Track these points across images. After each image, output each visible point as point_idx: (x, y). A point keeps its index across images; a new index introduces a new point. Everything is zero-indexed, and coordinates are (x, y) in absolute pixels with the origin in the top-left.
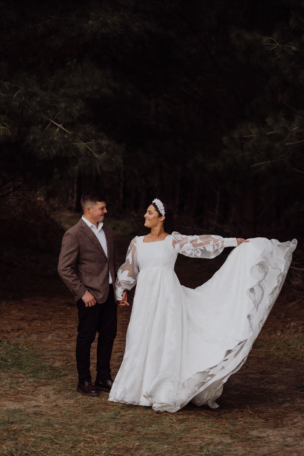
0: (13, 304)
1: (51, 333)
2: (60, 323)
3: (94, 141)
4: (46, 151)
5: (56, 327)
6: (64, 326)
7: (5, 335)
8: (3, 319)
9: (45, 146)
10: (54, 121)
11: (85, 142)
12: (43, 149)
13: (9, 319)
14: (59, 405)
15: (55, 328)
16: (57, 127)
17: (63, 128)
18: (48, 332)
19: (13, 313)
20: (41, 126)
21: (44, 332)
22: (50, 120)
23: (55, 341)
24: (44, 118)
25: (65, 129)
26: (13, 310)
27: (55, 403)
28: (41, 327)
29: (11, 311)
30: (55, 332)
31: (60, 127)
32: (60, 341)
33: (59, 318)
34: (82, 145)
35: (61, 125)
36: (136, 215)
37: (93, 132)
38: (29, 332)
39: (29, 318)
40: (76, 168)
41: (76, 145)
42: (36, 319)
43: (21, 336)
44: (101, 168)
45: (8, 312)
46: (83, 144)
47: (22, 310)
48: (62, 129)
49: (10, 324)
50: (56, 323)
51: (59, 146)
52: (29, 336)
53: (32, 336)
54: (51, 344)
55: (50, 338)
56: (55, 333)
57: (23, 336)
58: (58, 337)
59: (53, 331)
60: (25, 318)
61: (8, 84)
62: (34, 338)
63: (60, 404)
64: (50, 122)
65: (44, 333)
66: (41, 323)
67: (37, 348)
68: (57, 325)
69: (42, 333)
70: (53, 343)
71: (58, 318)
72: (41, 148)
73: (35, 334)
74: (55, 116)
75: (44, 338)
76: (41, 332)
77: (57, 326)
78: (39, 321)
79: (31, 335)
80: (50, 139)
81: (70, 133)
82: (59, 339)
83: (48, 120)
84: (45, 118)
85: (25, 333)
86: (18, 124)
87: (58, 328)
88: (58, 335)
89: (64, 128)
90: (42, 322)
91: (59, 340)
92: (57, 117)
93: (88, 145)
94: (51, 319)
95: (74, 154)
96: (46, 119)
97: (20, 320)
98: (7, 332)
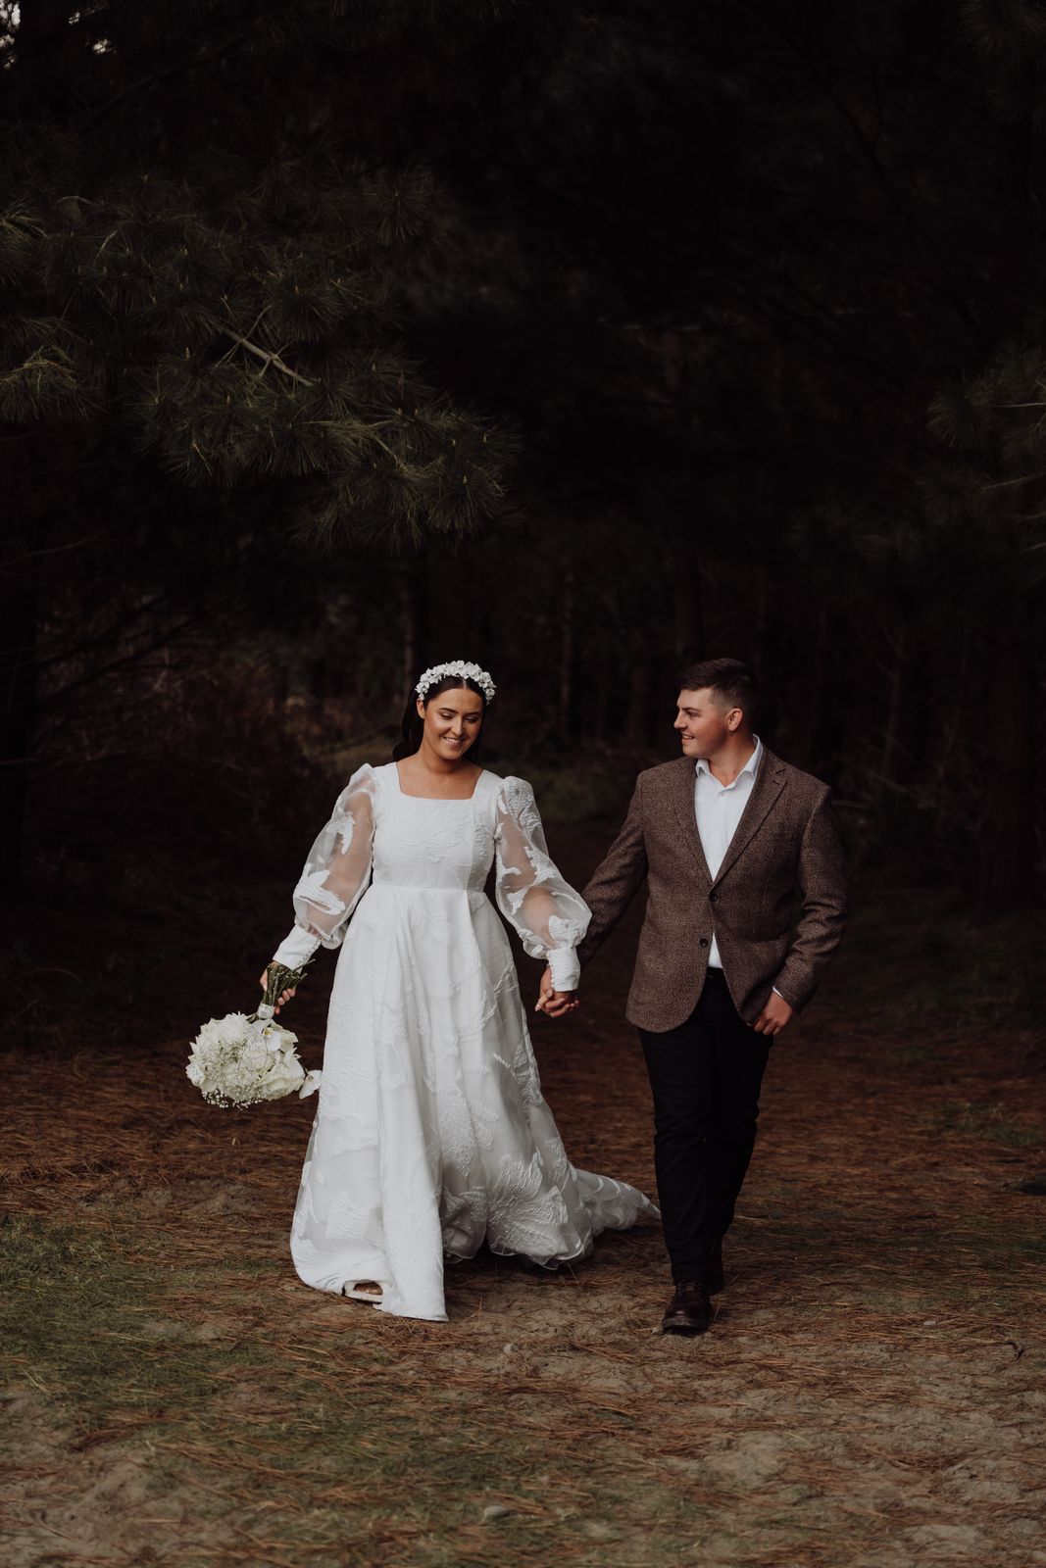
0: (117, 1063)
1: (232, 1181)
2: (279, 1141)
3: (399, 412)
4: (210, 454)
5: (259, 1156)
6: (292, 1153)
7: (39, 1191)
8: (59, 1122)
9: (207, 433)
10: (249, 340)
11: (367, 421)
12: (199, 446)
13: (84, 1120)
14: (159, 1554)
15: (254, 1160)
16: (260, 362)
17: (284, 368)
18: (220, 1176)
19: (105, 1098)
20: (191, 353)
21: (203, 1178)
22: (235, 336)
23: (236, 1217)
24: (207, 326)
25: (290, 372)
26: (110, 1085)
27: (142, 1543)
28: (202, 1153)
29: (98, 1089)
30: (250, 1178)
31: (271, 362)
32: (256, 1219)
33: (280, 1117)
34: (351, 431)
35: (276, 356)
36: (609, 752)
37: (401, 380)
38: (139, 1177)
39: (159, 1117)
40: (328, 516)
41: (325, 429)
42: (188, 1122)
43: (103, 1196)
44: (422, 517)
45: (88, 1091)
46: (357, 425)
47: (144, 1086)
48: (280, 372)
49: (78, 1143)
50: (262, 1139)
51: (257, 428)
52: (139, 1194)
53: (151, 1194)
54: (216, 1233)
55: (217, 1203)
56: (245, 1184)
57: (111, 1195)
58: (254, 1200)
59: (243, 1172)
60: (146, 1116)
61: (79, 202)
62: (157, 1202)
63: (166, 1545)
64: (235, 342)
65: (202, 1183)
66: (203, 1140)
67: (149, 1254)
68: (264, 1149)
69: (192, 1183)
70: (223, 1229)
71: (275, 1119)
72: (190, 442)
73: (164, 1185)
74: (255, 319)
75: (197, 1202)
76: (188, 1179)
77: (264, 1153)
78: (198, 1133)
79: (144, 1193)
80: (226, 403)
81: (308, 384)
82: (253, 1209)
83: (225, 335)
84: (210, 325)
85: (122, 1183)
86: (108, 354)
87: (265, 1161)
88: (255, 1191)
89: (290, 366)
90: (210, 1136)
91: (255, 1211)
92: (260, 325)
93: (382, 431)
94: (249, 1121)
95: (317, 464)
96: (217, 332)
97: (124, 1127)
98: (52, 1178)
